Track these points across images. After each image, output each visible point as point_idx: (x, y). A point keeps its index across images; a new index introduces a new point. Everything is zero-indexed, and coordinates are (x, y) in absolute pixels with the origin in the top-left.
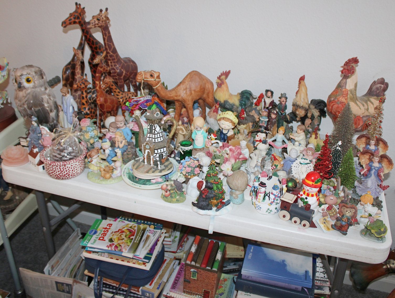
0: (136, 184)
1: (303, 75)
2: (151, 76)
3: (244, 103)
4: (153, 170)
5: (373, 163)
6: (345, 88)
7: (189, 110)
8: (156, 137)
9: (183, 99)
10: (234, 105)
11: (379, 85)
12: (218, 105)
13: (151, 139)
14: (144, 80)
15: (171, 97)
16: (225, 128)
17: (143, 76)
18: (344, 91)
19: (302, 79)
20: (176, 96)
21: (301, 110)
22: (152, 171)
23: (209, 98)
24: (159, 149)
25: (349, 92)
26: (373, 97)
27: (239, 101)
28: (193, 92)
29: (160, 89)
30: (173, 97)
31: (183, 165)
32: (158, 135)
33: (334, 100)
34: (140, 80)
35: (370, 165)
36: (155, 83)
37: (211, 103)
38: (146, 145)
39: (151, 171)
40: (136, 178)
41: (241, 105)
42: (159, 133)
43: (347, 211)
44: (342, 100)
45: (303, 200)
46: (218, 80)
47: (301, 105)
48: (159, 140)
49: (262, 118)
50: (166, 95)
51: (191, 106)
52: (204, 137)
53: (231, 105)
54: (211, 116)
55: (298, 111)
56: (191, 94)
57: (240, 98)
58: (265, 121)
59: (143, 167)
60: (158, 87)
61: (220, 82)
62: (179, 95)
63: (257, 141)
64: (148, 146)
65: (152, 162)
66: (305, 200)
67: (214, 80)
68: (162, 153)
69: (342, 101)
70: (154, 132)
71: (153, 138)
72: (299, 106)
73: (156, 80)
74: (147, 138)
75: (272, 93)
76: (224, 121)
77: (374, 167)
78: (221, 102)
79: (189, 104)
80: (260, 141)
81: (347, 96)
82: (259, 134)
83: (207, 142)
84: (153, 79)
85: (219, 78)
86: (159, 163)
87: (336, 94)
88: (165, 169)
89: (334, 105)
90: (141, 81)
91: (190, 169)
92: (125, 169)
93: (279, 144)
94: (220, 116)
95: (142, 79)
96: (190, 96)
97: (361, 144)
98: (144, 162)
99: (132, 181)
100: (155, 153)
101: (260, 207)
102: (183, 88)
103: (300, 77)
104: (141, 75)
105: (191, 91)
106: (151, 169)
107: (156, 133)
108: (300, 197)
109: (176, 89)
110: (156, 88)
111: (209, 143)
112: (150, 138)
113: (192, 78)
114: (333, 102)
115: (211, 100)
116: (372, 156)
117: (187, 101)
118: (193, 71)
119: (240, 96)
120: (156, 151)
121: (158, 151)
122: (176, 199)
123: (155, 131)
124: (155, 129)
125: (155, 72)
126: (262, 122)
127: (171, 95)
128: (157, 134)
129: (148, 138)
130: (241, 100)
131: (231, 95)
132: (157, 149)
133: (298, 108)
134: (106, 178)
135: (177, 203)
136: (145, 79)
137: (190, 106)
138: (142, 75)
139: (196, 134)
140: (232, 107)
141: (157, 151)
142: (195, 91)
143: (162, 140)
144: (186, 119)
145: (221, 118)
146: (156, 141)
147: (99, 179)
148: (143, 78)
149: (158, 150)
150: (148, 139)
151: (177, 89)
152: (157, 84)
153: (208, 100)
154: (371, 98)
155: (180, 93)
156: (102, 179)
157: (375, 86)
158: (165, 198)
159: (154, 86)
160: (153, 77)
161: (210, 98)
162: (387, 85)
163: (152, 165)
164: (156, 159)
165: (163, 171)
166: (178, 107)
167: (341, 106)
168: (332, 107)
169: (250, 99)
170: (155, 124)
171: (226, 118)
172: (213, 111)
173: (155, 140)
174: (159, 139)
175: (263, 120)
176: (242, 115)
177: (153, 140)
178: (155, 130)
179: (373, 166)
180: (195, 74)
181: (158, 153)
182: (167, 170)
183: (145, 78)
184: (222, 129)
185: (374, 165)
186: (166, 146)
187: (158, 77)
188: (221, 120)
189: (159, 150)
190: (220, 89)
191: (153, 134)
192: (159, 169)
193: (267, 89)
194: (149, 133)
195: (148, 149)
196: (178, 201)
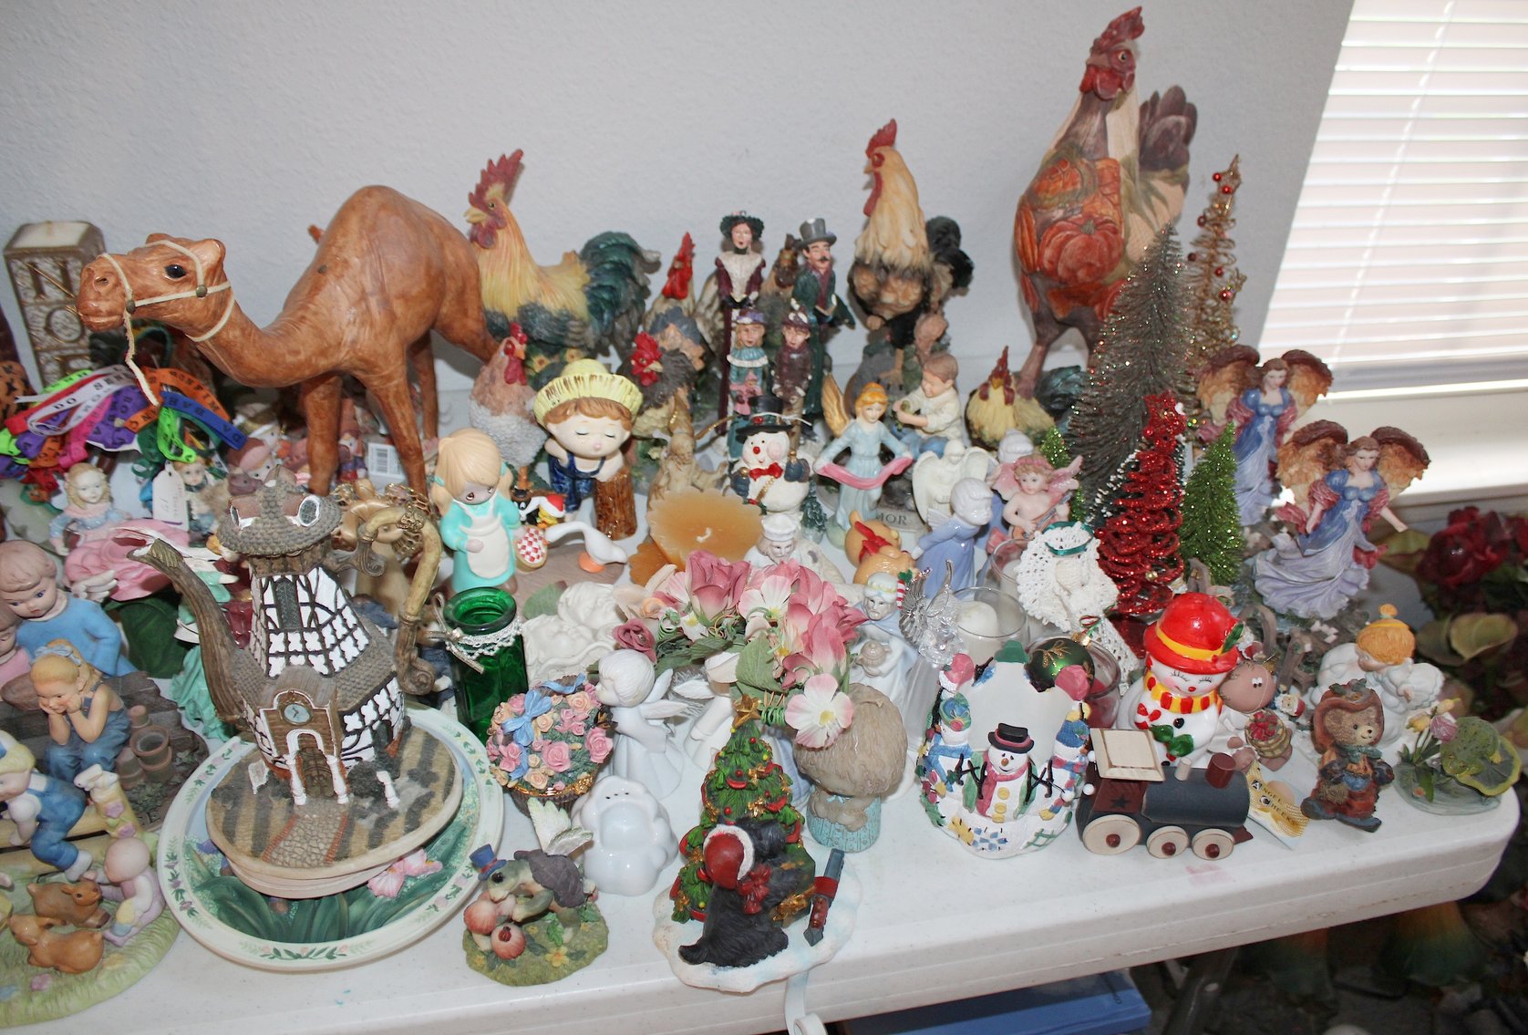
0: (295, 948)
1: (887, 121)
2: (177, 272)
3: (606, 296)
4: (366, 824)
5: (1351, 474)
6: (1106, 157)
7: (393, 404)
8: (330, 640)
9: (362, 359)
10: (571, 317)
11: (1172, 119)
12: (521, 342)
13: (298, 661)
14: (133, 310)
15: (299, 366)
16: (597, 450)
17: (127, 287)
18: (1102, 170)
19: (883, 140)
20: (323, 353)
21: (904, 287)
22: (364, 842)
23: (465, 313)
24: (365, 702)
25: (1123, 173)
26: (1157, 174)
27: (586, 293)
28: (398, 308)
29: (240, 339)
30: (308, 362)
31: (524, 742)
32: (338, 622)
33: (1064, 219)
34: (110, 313)
35: (1334, 488)
36: (206, 307)
37: (478, 335)
38: (282, 709)
39: (358, 841)
40: (272, 907)
41: (595, 310)
42: (339, 612)
43: (1356, 727)
44: (1103, 211)
45: (1166, 738)
46: (476, 211)
47: (906, 263)
48: (352, 652)
49: (740, 358)
50: (276, 363)
51: (402, 380)
52: (507, 523)
53: (557, 320)
54: (500, 403)
55: (894, 291)
56: (392, 317)
57: (588, 277)
58: (755, 370)
59: (298, 832)
60: (224, 328)
61: (483, 217)
62: (333, 342)
63: (758, 473)
64: (301, 709)
65: (339, 785)
66: (1177, 733)
67: (461, 217)
68: (386, 717)
69: (1102, 215)
70: (313, 616)
71: (316, 653)
72: (892, 266)
73: (210, 290)
74: (272, 660)
75: (756, 227)
76: (582, 417)
77: (1357, 489)
78: (504, 316)
79: (389, 378)
80: (774, 470)
81: (1117, 191)
82: (759, 439)
83: (525, 543)
84: (188, 293)
85: (478, 199)
86: (383, 776)
87: (1070, 189)
88: (431, 795)
89: (1068, 238)
90: (114, 318)
91: (563, 749)
92: (173, 858)
93: (867, 468)
94: (554, 398)
95: (122, 305)
96: (391, 330)
97: (1214, 392)
98: (289, 795)
99: (257, 934)
100: (348, 734)
101: (1001, 836)
102: (347, 296)
103: (874, 132)
104: (111, 280)
105: (386, 303)
106: (348, 826)
107: (323, 616)
108: (1149, 724)
109: (308, 315)
110: (213, 338)
111: (535, 545)
112: (293, 659)
113: (373, 229)
114: (1061, 229)
115: (478, 321)
116: (1339, 447)
117: (381, 363)
118: (369, 191)
119: (585, 267)
120: (352, 722)
121: (362, 717)
122: (564, 950)
123: (318, 610)
124: (312, 596)
125: (188, 243)
126: (738, 374)
127: (297, 353)
128: (330, 622)
129: (282, 660)
130: (595, 284)
131: (542, 273)
132: (357, 709)
133: (891, 278)
134: (78, 971)
135: (580, 967)
136: (138, 304)
137: (397, 386)
138: (118, 284)
139: (467, 520)
140: (565, 329)
141: (356, 716)
142: (404, 296)
143: (363, 641)
144: (352, 440)
145: (565, 406)
146: (338, 663)
147: (31, 990)
148: (130, 296)
149: (364, 710)
150: (278, 665)
151: (315, 314)
152: (217, 316)
153: (464, 326)
154: (1153, 178)
155: (336, 329)
156: (49, 984)
157: (1157, 126)
158: (498, 965)
159: (203, 331)
160: (188, 281)
161: (470, 312)
162: (1192, 113)
163: (343, 799)
164: (359, 759)
165: (425, 815)
166: (324, 398)
167: (1101, 239)
168: (1060, 249)
169: (636, 273)
170: (305, 571)
171: (589, 400)
172: (500, 374)
173: (329, 663)
174: (347, 645)
175: (746, 364)
176: (650, 362)
177: (319, 663)
178: (313, 604)
179: (1351, 488)
180: (383, 207)
181: (365, 727)
182: (439, 796)
183: (139, 296)
184: (571, 454)
185: (1351, 482)
186: (394, 668)
187: (217, 272)
188: (565, 417)
189: (368, 711)
190: (488, 252)
191: (310, 630)
192: (394, 814)
193: (728, 214)
194: (277, 632)
195: (301, 726)
196: (580, 957)
